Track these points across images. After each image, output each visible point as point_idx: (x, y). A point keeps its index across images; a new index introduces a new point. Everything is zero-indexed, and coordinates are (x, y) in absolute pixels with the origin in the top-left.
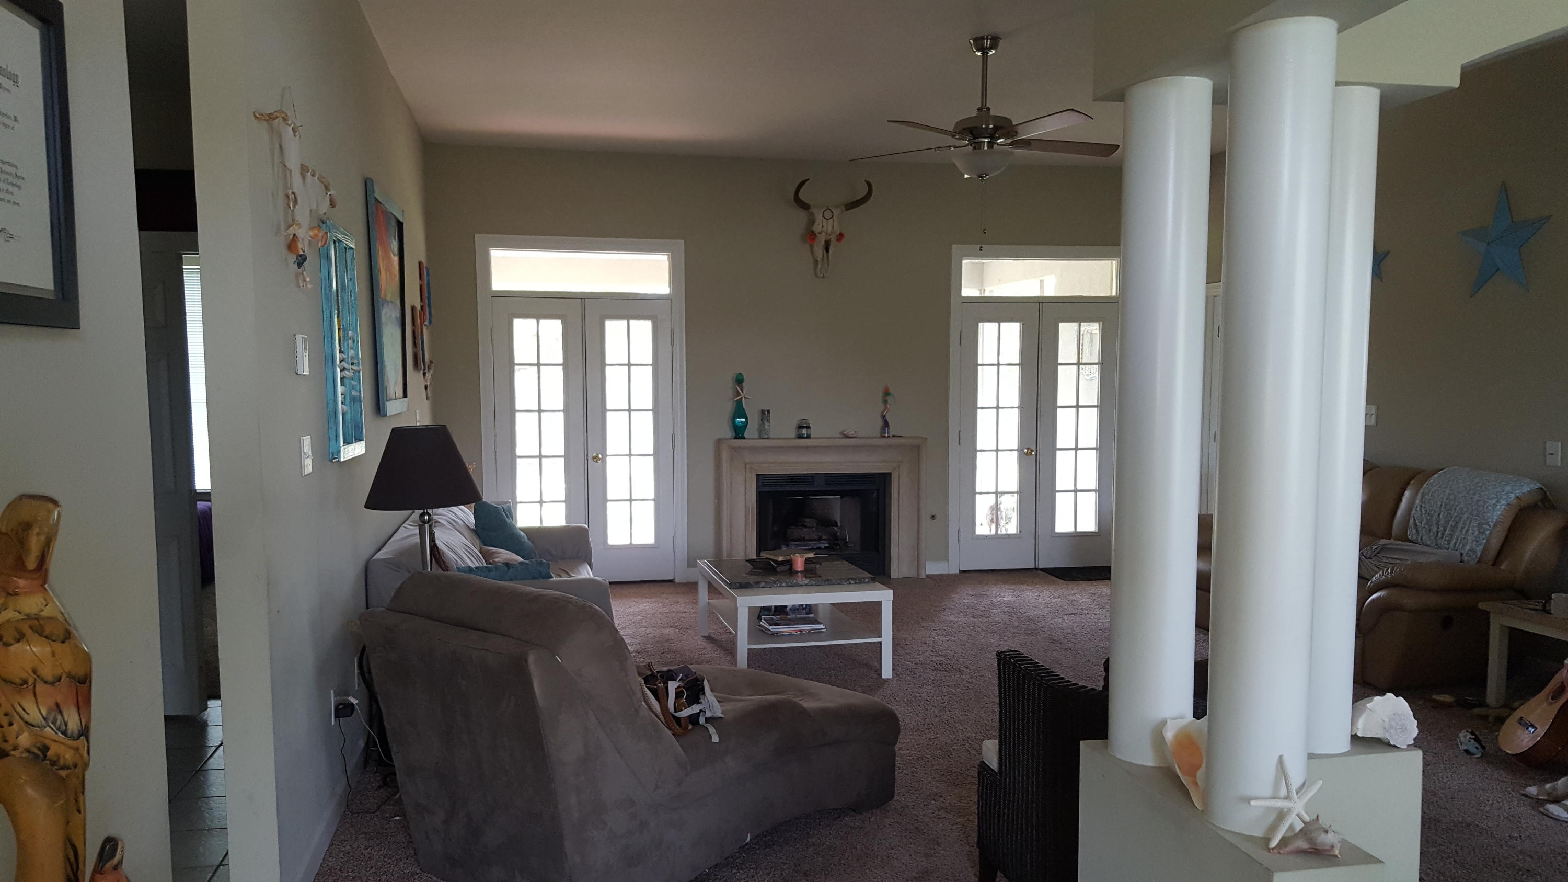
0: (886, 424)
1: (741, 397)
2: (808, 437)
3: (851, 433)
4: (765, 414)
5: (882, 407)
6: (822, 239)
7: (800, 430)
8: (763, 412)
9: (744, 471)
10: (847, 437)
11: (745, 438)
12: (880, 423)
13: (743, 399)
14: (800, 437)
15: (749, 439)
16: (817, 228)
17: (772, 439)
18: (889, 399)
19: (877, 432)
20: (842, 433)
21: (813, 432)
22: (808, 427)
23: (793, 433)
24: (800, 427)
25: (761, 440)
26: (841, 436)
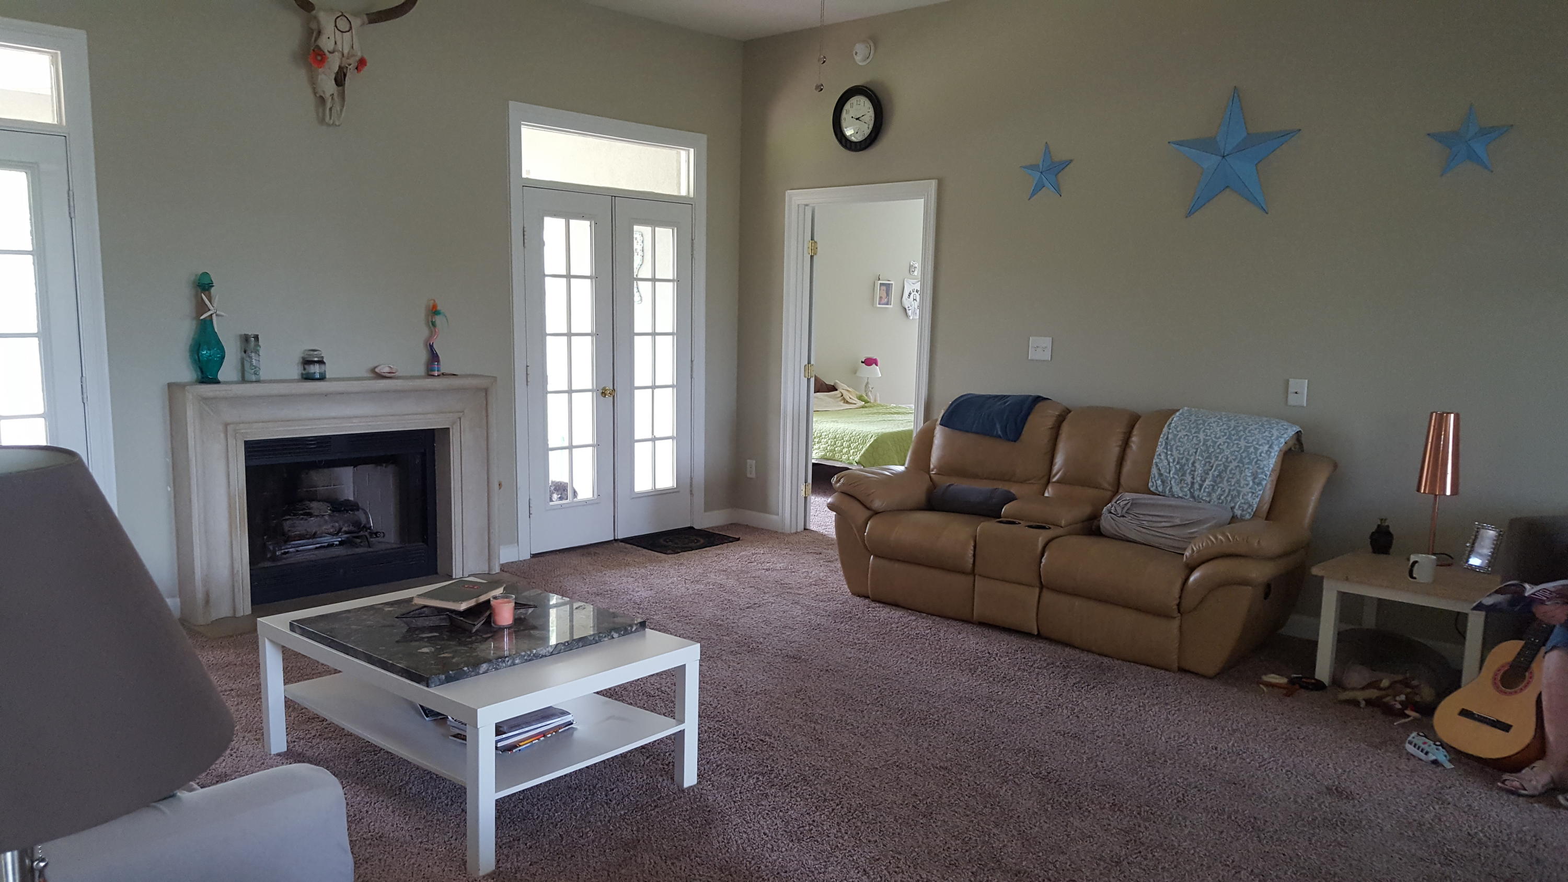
0: (434, 357)
1: (209, 313)
2: (322, 378)
3: (385, 370)
4: (249, 343)
5: (425, 332)
6: (334, 63)
7: (306, 366)
8: (246, 339)
9: (222, 435)
10: (381, 377)
11: (218, 382)
12: (423, 356)
13: (214, 316)
14: (308, 377)
15: (226, 383)
16: (326, 43)
17: (264, 382)
18: (438, 319)
19: (421, 370)
20: (373, 370)
21: (330, 370)
22: (321, 362)
23: (295, 371)
24: (307, 362)
25: (248, 386)
26: (372, 375)
